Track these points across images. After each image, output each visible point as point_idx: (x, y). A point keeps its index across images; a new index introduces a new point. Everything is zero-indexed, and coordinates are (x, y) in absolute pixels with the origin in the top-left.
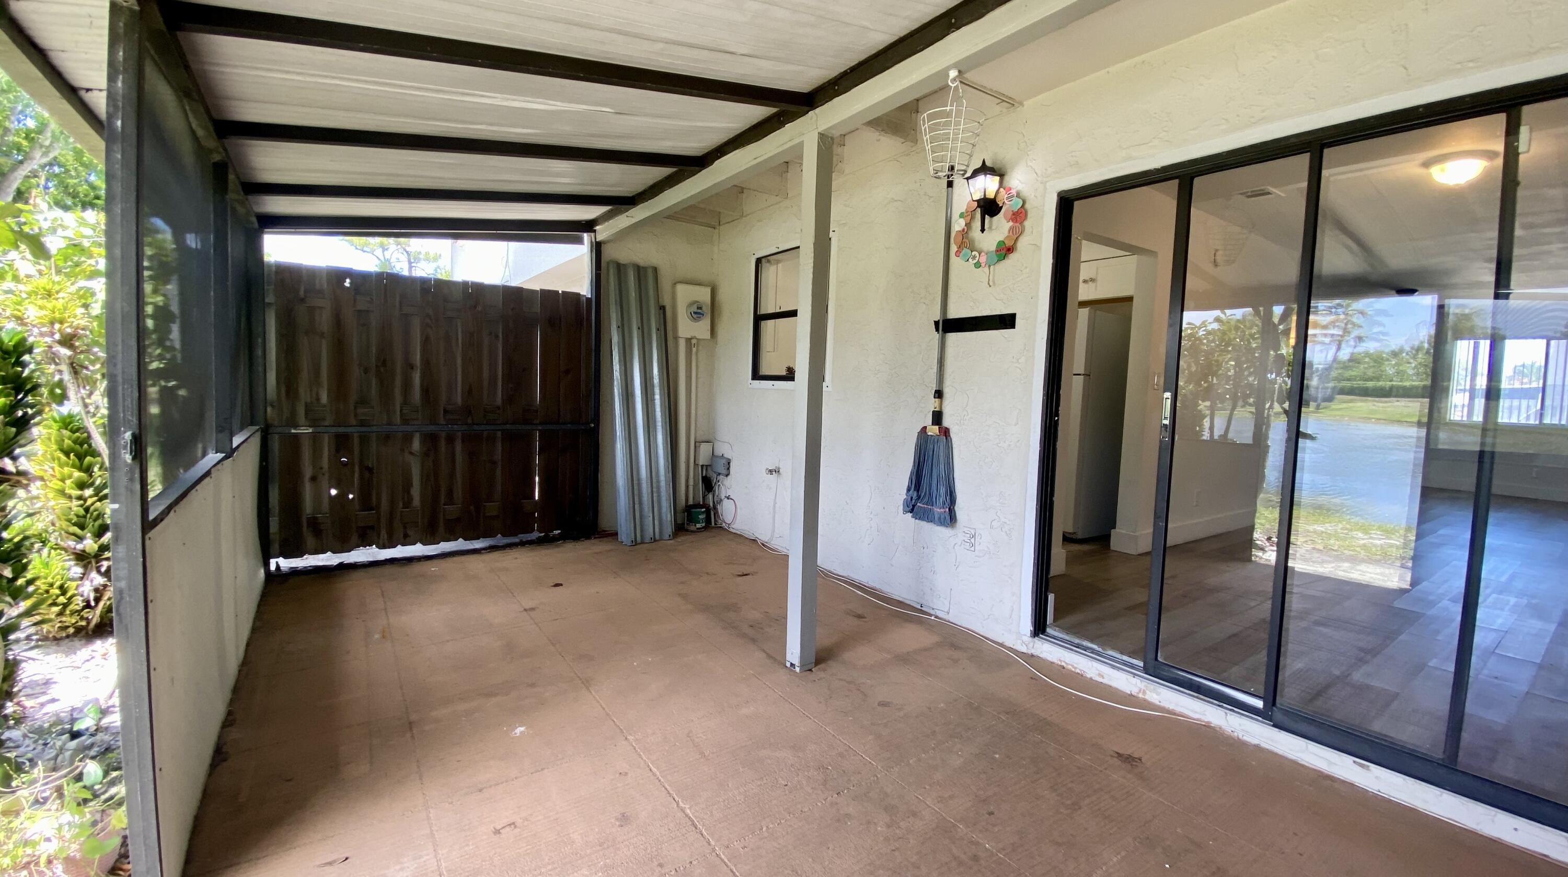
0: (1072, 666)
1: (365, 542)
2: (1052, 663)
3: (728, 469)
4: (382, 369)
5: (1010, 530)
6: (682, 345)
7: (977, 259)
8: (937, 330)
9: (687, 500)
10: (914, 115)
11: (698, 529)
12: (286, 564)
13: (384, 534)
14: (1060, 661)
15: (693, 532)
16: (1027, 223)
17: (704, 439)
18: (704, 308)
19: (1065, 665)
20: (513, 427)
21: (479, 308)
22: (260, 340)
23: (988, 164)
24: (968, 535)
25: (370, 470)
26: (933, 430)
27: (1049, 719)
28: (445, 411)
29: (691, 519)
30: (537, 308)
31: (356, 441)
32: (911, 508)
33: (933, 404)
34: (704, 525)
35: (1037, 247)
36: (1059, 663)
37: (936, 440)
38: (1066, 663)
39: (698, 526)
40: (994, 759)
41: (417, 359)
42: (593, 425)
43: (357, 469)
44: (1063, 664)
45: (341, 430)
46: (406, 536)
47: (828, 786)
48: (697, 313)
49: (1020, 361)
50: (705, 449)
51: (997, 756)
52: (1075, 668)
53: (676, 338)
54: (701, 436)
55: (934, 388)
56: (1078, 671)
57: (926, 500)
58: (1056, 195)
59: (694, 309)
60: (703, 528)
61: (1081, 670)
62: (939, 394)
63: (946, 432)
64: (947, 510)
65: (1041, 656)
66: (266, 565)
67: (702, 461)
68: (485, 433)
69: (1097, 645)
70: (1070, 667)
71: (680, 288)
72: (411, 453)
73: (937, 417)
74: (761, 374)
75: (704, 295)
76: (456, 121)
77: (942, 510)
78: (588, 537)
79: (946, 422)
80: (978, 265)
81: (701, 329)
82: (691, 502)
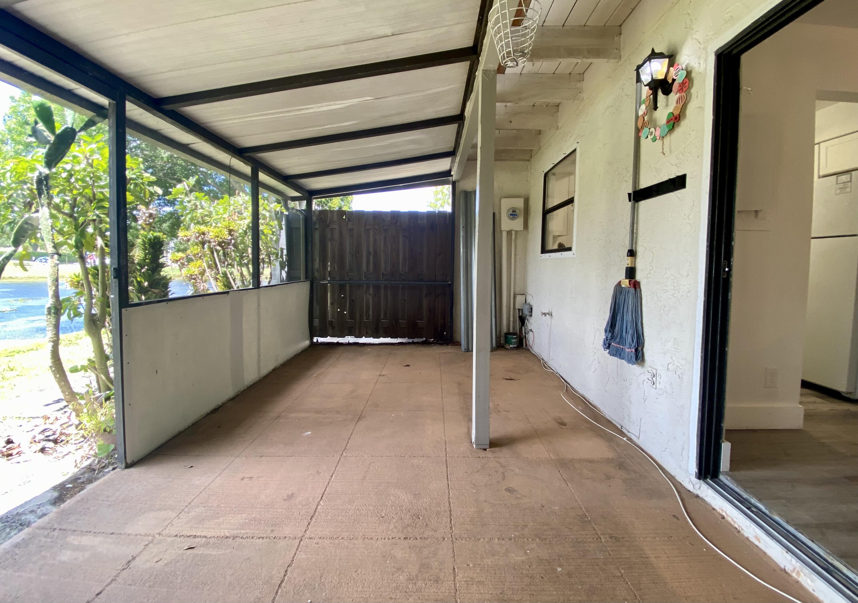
0: (732, 519)
1: (350, 334)
2: (714, 509)
3: (531, 312)
4: (357, 255)
5: (681, 374)
6: (504, 234)
7: (654, 134)
8: (630, 201)
9: (509, 328)
10: (616, 38)
11: (511, 348)
12: (321, 340)
13: (357, 331)
14: (722, 510)
15: (507, 349)
16: (693, 91)
17: (521, 293)
18: (517, 211)
19: (725, 516)
20: (413, 283)
21: (398, 224)
22: (310, 244)
23: (656, 51)
24: (650, 374)
25: (353, 301)
26: (625, 283)
27: (653, 560)
28: (383, 275)
29: (507, 341)
30: (425, 222)
31: (348, 288)
32: (607, 345)
33: (628, 262)
34: (515, 346)
35: (701, 108)
36: (721, 512)
37: (627, 292)
38: (727, 514)
39: (511, 346)
40: (554, 571)
41: (371, 250)
42: (450, 283)
43: (348, 301)
44: (724, 514)
45: (342, 282)
46: (367, 333)
47: (405, 530)
48: (513, 214)
49: (690, 217)
50: (520, 299)
51: (559, 569)
52: (735, 522)
53: (501, 231)
54: (518, 290)
55: (628, 247)
56: (736, 526)
57: (618, 340)
58: (714, 54)
59: (511, 212)
60: (514, 348)
61: (739, 526)
62: (632, 253)
63: (636, 285)
64: (633, 350)
65: (706, 499)
66: (312, 339)
67: (517, 307)
68: (400, 286)
69: (765, 506)
70: (729, 519)
71: (503, 200)
72: (369, 294)
73: (631, 272)
74: (546, 249)
75: (519, 203)
76: (317, 126)
77: (629, 350)
78: (447, 344)
79: (639, 277)
80: (654, 140)
81: (517, 224)
82: (511, 330)
